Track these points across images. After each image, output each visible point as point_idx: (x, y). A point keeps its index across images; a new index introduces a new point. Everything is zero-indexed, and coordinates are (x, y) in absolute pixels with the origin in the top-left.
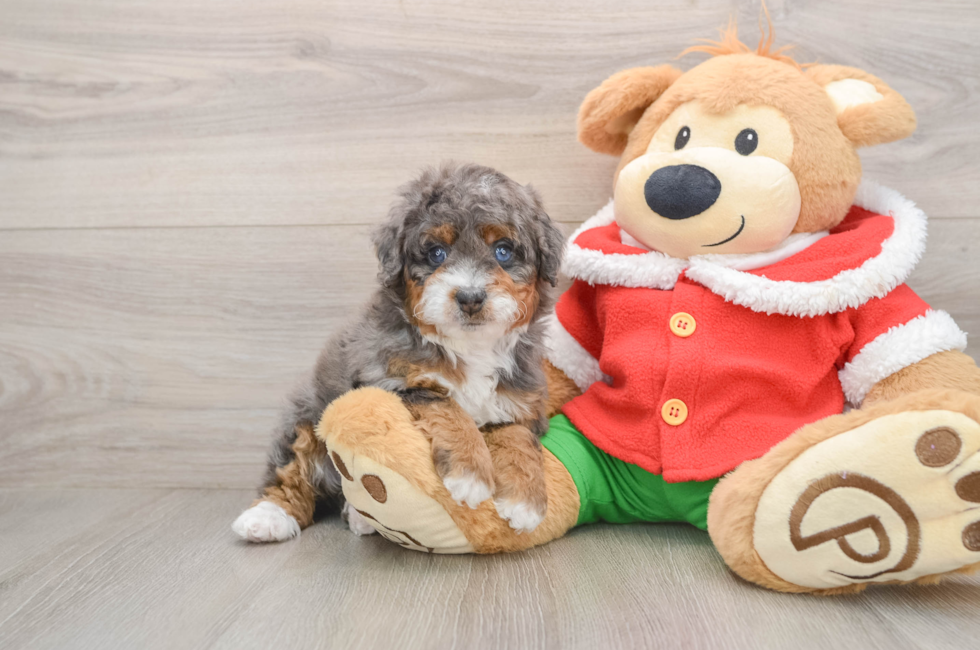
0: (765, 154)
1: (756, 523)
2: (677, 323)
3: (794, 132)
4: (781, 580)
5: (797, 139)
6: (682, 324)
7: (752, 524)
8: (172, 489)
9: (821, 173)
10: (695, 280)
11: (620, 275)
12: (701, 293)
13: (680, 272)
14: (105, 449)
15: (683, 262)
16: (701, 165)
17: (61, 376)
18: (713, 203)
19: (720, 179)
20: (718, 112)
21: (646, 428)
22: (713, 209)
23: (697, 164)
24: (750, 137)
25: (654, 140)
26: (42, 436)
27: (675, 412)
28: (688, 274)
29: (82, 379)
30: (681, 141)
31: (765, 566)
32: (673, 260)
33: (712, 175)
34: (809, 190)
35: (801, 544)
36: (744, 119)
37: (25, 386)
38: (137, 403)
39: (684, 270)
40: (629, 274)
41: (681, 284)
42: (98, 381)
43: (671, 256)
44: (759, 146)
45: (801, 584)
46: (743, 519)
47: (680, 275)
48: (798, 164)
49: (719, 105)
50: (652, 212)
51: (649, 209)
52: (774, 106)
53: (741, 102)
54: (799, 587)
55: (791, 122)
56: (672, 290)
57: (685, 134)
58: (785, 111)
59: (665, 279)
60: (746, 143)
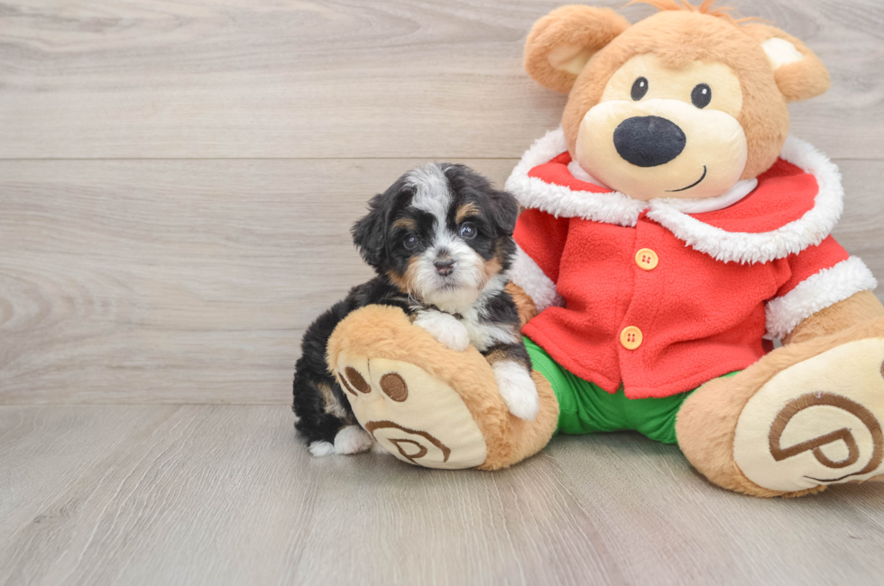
0: (717, 108)
1: (736, 438)
2: (641, 258)
3: (744, 87)
4: (757, 486)
5: (746, 94)
6: (646, 259)
7: (732, 439)
8: (180, 405)
9: (766, 125)
10: (656, 220)
11: (587, 211)
12: (662, 233)
13: (642, 211)
14: (112, 368)
15: (644, 202)
16: (666, 118)
17: (69, 300)
18: (679, 153)
19: (684, 132)
20: (674, 66)
21: (605, 351)
22: (678, 158)
23: (662, 116)
24: (704, 91)
25: (609, 87)
26: (51, 356)
27: (631, 338)
28: (650, 215)
29: (91, 302)
30: (639, 90)
31: (743, 475)
32: (635, 201)
33: (677, 127)
34: (754, 142)
35: (779, 455)
36: (701, 73)
37: (34, 309)
38: (143, 325)
39: (646, 211)
40: (596, 210)
41: (642, 223)
42: (105, 304)
43: (633, 198)
44: (712, 100)
45: (776, 489)
46: (725, 435)
47: (641, 214)
48: (748, 117)
49: (677, 61)
50: (621, 159)
51: (618, 156)
52: (726, 63)
53: (697, 59)
54: (773, 491)
55: (740, 78)
56: (635, 227)
57: (642, 84)
58: (736, 68)
59: (627, 217)
60: (701, 97)
